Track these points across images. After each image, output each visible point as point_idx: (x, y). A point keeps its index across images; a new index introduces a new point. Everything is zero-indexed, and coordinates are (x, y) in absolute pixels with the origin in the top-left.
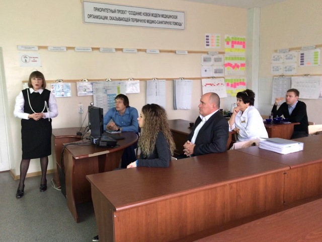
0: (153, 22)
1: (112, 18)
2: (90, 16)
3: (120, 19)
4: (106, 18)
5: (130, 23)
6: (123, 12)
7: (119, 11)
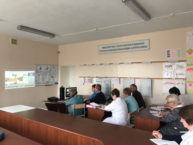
0: (128, 48)
1: (109, 50)
2: (100, 51)
3: (112, 50)
4: (106, 51)
5: (117, 51)
6: (114, 47)
7: (112, 47)
